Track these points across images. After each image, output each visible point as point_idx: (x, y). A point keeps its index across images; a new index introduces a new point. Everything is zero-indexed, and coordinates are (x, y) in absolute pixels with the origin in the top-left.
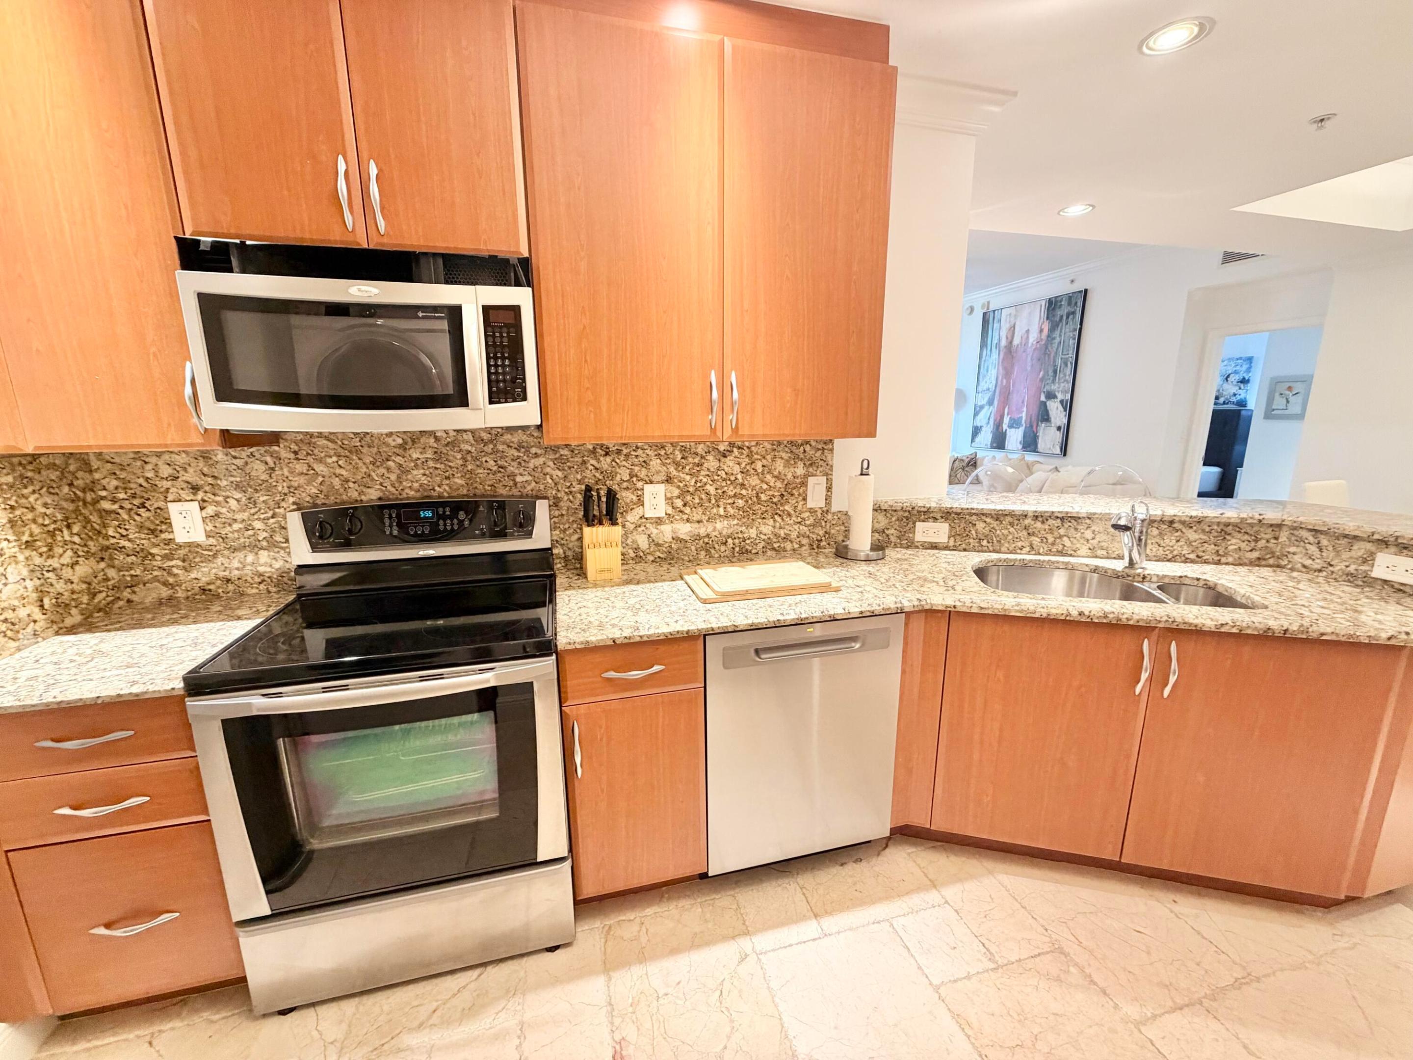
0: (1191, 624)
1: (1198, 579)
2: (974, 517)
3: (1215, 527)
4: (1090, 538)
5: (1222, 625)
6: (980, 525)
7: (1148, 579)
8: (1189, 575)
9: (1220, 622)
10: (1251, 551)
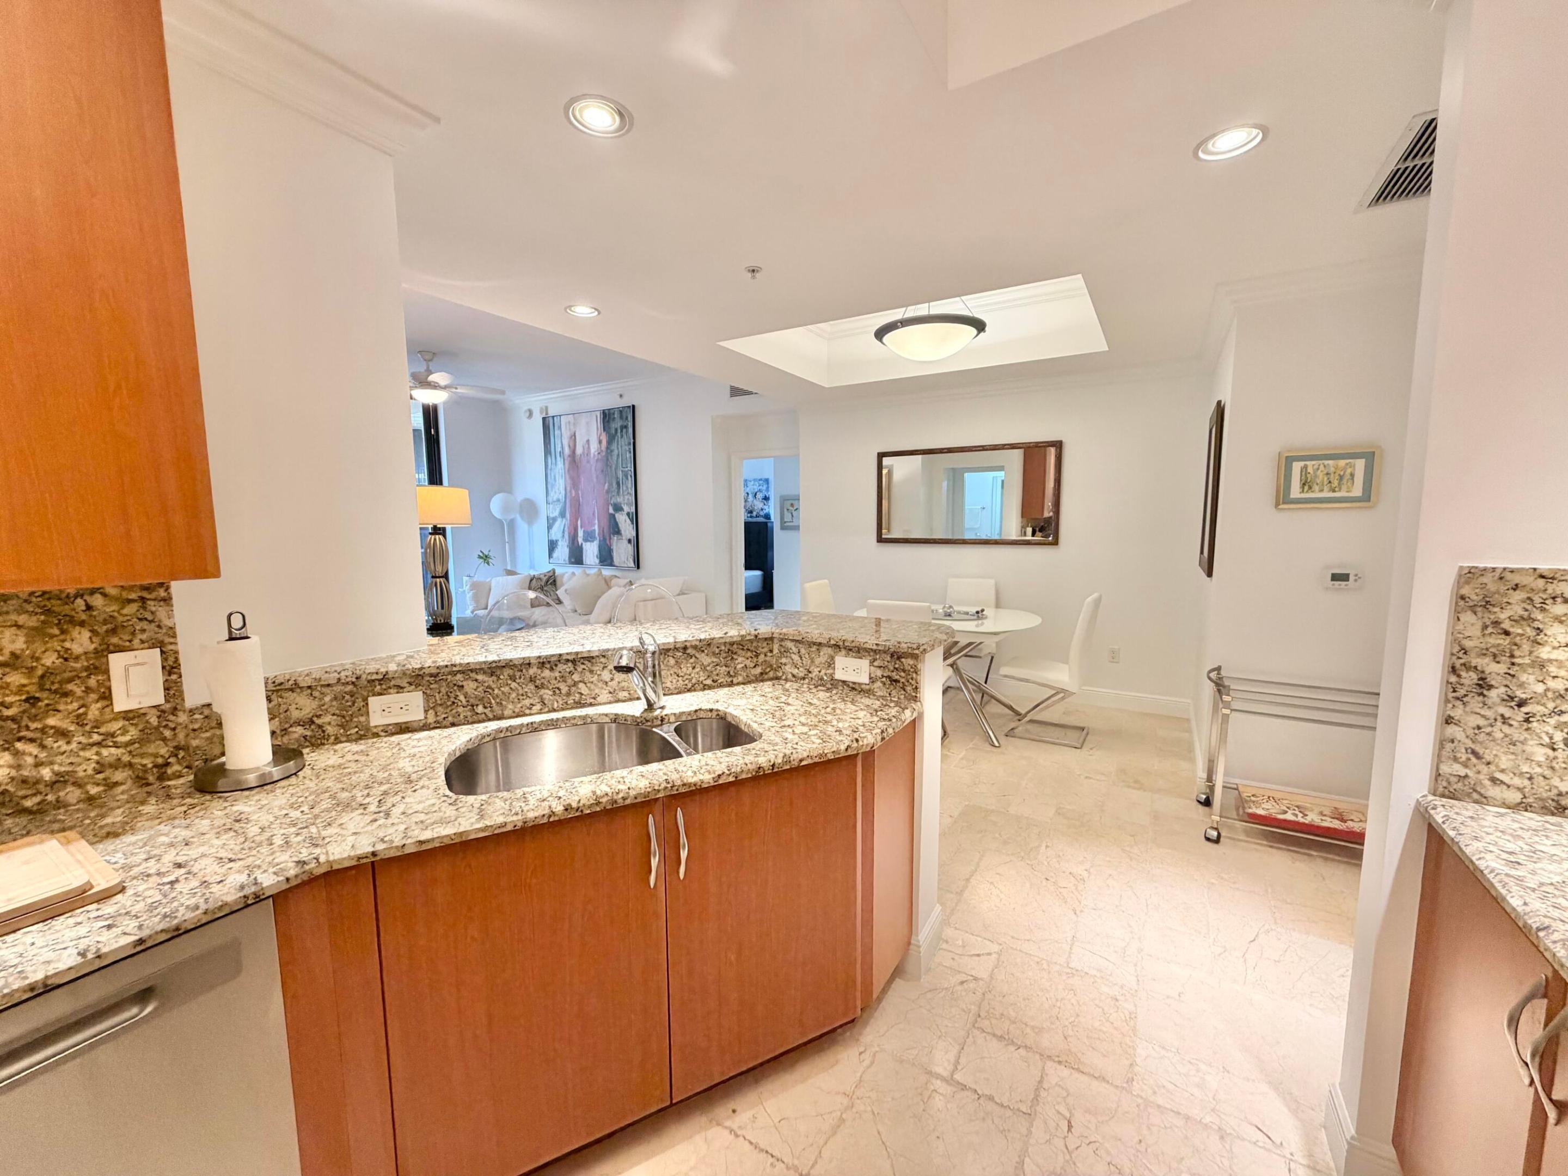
0: (690, 785)
1: (711, 710)
2: (459, 676)
3: (723, 648)
4: (608, 680)
5: (719, 776)
6: (470, 686)
7: (666, 720)
8: (703, 708)
9: (717, 773)
10: (755, 667)
